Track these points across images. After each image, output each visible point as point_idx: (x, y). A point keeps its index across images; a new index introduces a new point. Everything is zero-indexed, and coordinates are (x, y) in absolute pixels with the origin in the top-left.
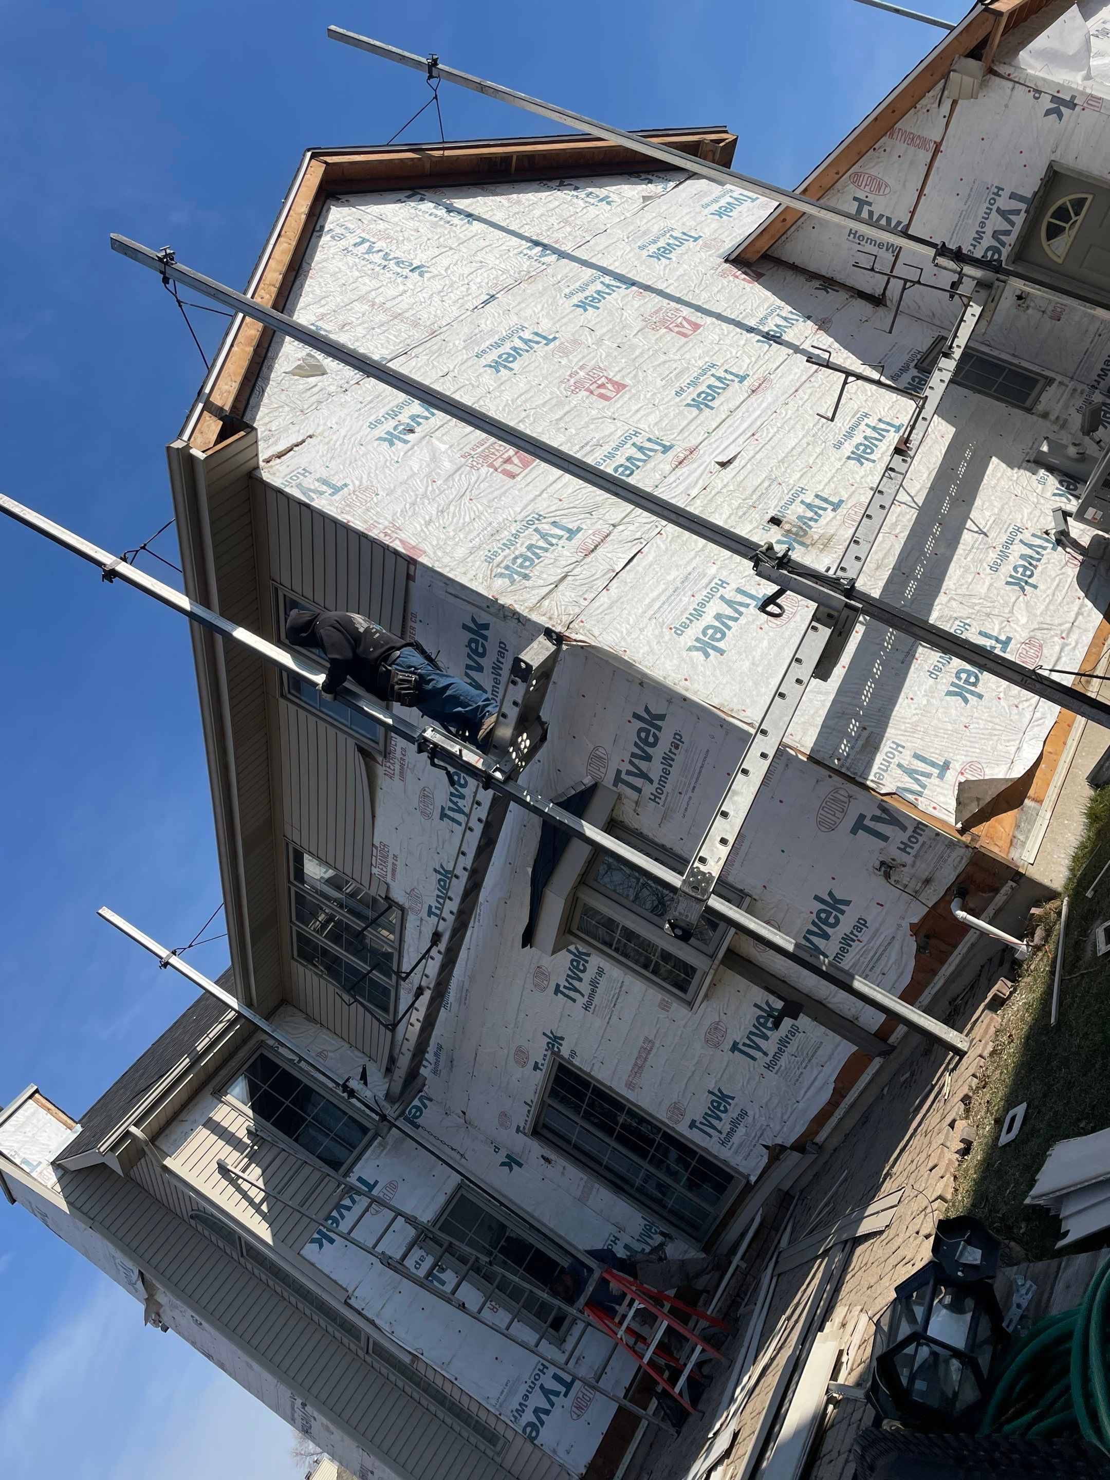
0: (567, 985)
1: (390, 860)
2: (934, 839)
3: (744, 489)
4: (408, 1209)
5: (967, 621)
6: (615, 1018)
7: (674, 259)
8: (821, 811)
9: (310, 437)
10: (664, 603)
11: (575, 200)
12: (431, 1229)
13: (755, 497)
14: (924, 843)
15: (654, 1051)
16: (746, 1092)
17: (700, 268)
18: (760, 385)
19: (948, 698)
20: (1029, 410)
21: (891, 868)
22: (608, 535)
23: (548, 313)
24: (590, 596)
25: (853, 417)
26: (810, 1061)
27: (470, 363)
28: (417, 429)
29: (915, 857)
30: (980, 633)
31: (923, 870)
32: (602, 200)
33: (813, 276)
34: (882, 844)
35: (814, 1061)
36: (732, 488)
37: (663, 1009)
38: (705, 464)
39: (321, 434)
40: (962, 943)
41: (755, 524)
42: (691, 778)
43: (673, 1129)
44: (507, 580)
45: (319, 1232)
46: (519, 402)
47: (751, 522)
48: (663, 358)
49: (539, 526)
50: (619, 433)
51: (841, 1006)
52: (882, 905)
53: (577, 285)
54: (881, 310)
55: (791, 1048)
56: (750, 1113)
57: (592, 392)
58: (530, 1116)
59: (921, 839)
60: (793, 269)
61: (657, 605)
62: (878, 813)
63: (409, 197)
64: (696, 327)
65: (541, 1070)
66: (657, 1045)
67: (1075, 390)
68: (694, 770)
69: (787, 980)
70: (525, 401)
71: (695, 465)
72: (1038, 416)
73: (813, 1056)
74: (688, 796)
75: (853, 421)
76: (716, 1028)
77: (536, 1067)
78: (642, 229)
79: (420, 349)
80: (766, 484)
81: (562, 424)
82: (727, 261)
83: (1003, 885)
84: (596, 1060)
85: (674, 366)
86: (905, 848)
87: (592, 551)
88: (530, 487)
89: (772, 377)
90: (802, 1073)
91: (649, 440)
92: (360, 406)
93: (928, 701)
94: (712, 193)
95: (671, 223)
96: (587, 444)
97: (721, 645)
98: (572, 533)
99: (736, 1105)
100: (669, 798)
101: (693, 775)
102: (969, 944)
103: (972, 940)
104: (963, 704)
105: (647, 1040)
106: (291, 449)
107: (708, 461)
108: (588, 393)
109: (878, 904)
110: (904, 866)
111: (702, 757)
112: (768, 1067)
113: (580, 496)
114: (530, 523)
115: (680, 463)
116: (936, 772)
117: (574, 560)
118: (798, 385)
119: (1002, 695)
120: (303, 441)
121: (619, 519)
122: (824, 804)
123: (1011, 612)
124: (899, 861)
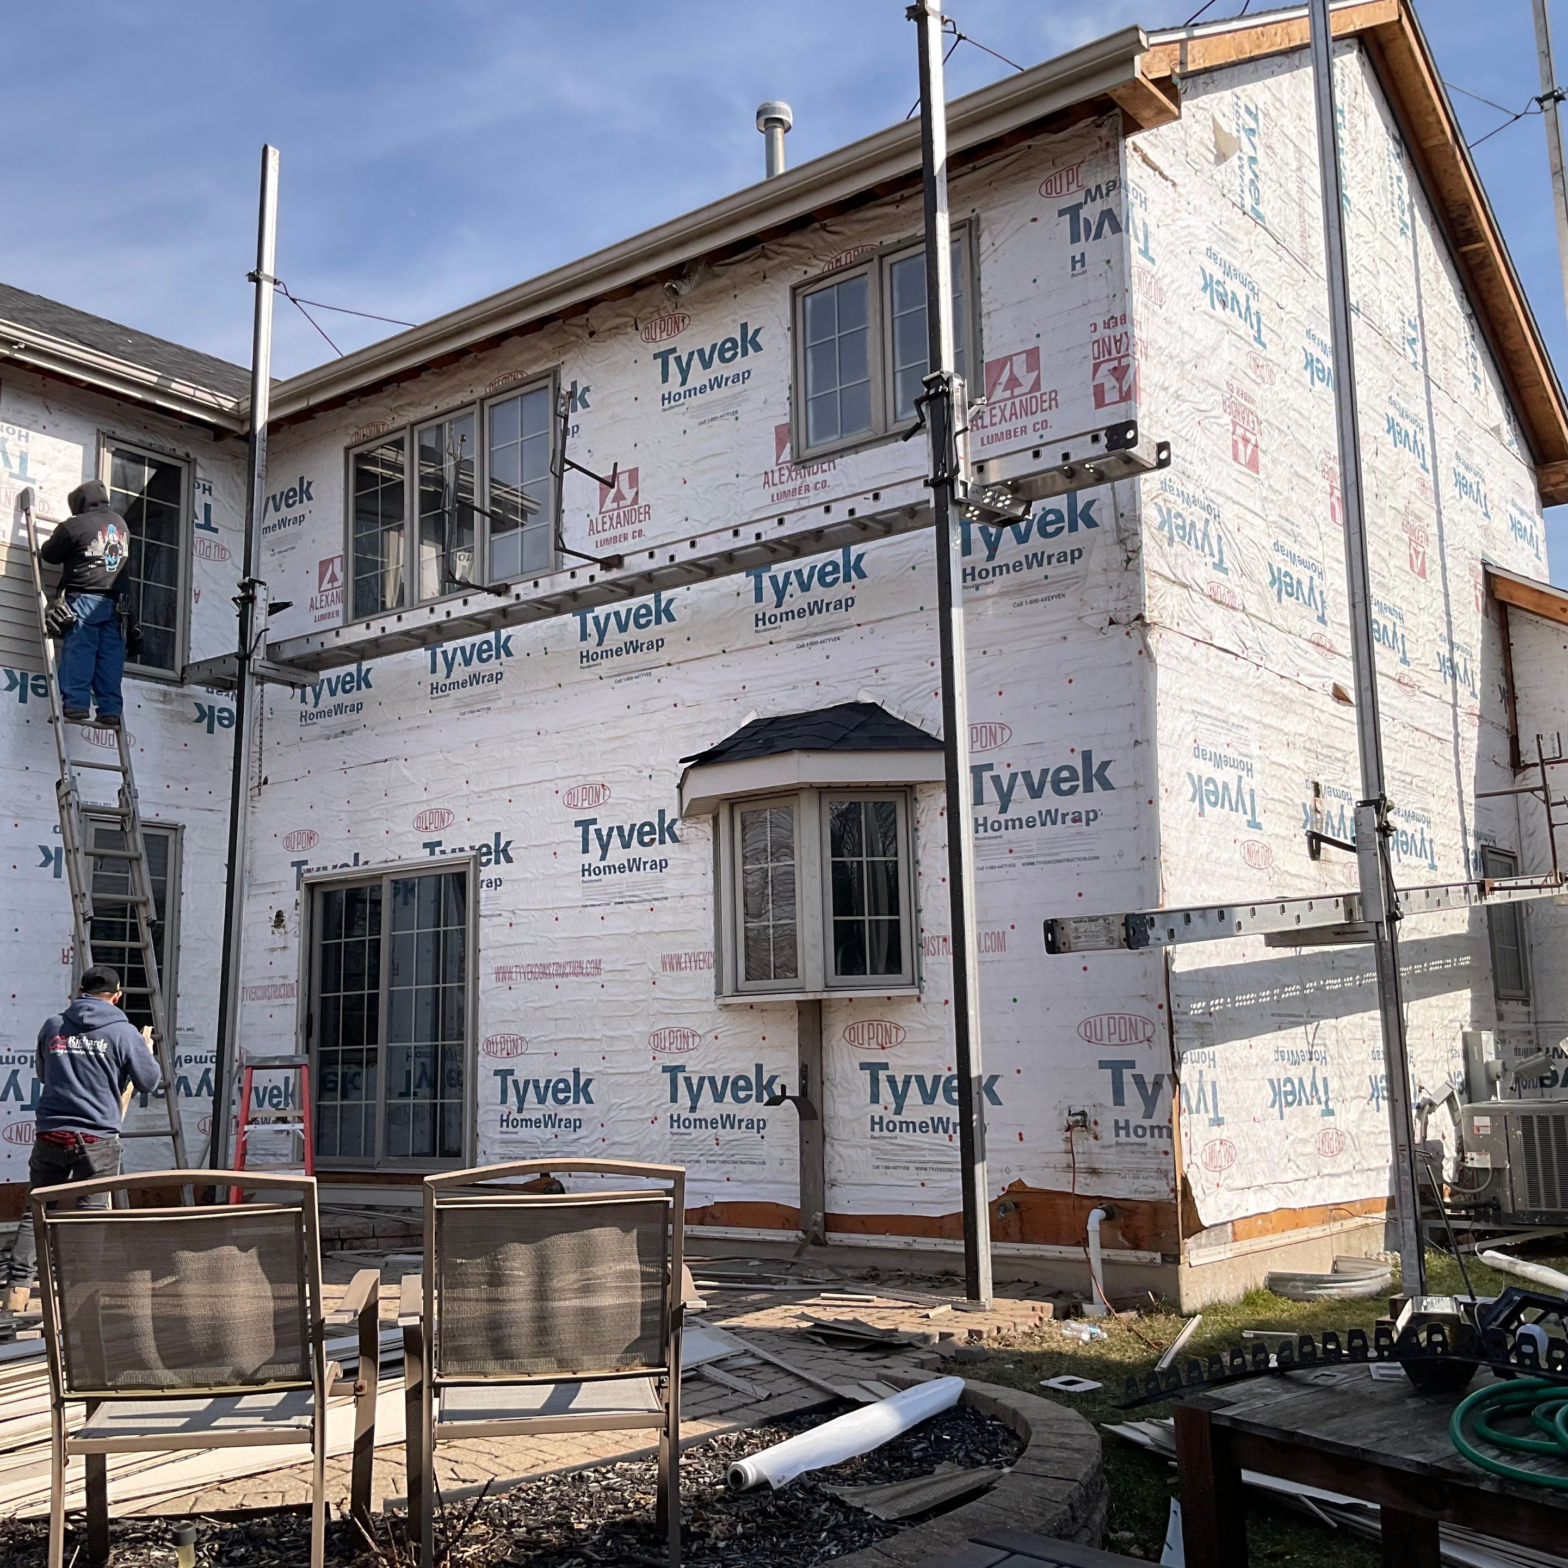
0: (604, 833)
1: (629, 529)
2: (1158, 1153)
3: (1327, 734)
4: (139, 781)
5: (1328, 1059)
6: (599, 911)
7: (1463, 502)
8: (1105, 1019)
9: (1174, 184)
10: (1210, 717)
11: (1463, 343)
12: (138, 825)
13: (1325, 751)
14: (1145, 1144)
15: (588, 979)
16: (613, 1114)
17: (1467, 538)
18: (1407, 685)
19: (1267, 1084)
20: (1498, 997)
21: (1084, 1126)
22: (1233, 608)
23: (1370, 389)
24: (1183, 628)
25: (1423, 809)
26: (724, 1162)
27: (1299, 328)
28: (1228, 310)
29: (1117, 1144)
30: (1325, 1079)
31: (1107, 1160)
32: (1475, 377)
33: (1508, 675)
34: (1109, 1099)
35: (729, 1167)
36: (1322, 719)
37: (664, 963)
38: (1327, 674)
39: (1180, 195)
40: (1036, 1246)
41: (1305, 767)
42: (1043, 855)
43: (475, 1053)
44: (1159, 519)
45: (24, 676)
46: (1292, 414)
47: (1306, 762)
48: (1385, 554)
49: (1211, 523)
50: (1314, 554)
51: (838, 1159)
52: (1021, 1139)
53: (1403, 405)
54: (1509, 773)
55: (726, 1134)
56: (581, 1132)
57: (1332, 494)
58: (338, 870)
59: (1147, 1138)
60: (1504, 647)
61: (1206, 711)
62: (1149, 1079)
63: (1394, 138)
64: (1422, 573)
65: (432, 853)
66: (597, 978)
67: (1529, 1033)
68: (1057, 854)
69: (827, 1084)
70: (1296, 422)
71: (1322, 663)
72: (1497, 1011)
73: (734, 1162)
74: (1014, 861)
75: (1419, 812)
76: (685, 1037)
77: (431, 846)
78: (1471, 445)
79: (1288, 258)
80: (1340, 755)
81: (1294, 481)
82: (1485, 564)
83: (1149, 1249)
84: (511, 915)
85: (1385, 573)
86: (1122, 1128)
87: (1215, 601)
88: (1235, 485)
89: (1417, 693)
90: (698, 1161)
91: (1321, 593)
92: (1217, 222)
93: (1257, 1065)
94: (1525, 503)
95: (1488, 475)
96: (1293, 524)
97: (1207, 807)
98: (1219, 566)
99: (582, 1110)
100: (994, 841)
101: (1050, 855)
102: (1039, 1253)
103: (1048, 1254)
104: (1269, 1103)
105: (597, 966)
106: (1155, 169)
107: (1331, 675)
108: (1329, 491)
109: (1020, 1134)
110: (1096, 1138)
111: (1081, 855)
112: (675, 1121)
113: (1251, 550)
114: (1208, 509)
115: (1318, 645)
116: (1212, 1115)
117: (1203, 586)
118: (1423, 727)
119: (1291, 1138)
120: (1166, 178)
121: (1251, 611)
122: (1117, 1017)
123: (1353, 1098)
124: (1097, 1129)
